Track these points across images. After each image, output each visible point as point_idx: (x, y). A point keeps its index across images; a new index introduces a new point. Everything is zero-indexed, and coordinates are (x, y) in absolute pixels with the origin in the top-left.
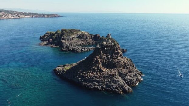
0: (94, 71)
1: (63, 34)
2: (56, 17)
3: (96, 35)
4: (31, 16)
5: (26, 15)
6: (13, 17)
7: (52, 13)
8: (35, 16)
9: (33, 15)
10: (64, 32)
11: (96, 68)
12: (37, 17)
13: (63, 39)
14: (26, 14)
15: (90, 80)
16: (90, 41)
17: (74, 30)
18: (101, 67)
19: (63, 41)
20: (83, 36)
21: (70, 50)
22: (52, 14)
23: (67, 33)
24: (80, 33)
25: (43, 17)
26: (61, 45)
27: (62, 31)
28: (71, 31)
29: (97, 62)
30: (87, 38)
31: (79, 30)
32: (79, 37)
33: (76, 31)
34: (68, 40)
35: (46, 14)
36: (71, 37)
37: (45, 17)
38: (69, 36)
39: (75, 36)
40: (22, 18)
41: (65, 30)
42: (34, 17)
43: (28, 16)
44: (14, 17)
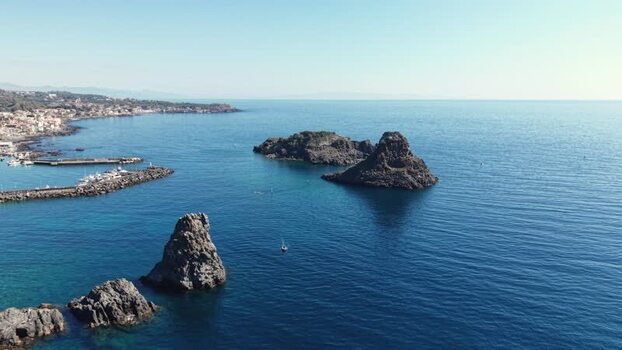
0: (378, 169)
1: (309, 139)
2: (226, 111)
3: (364, 142)
4: (159, 110)
5: (145, 108)
6: (117, 113)
7: (215, 102)
8: (170, 108)
9: (163, 107)
10: (311, 135)
11: (381, 166)
12: (175, 112)
13: (309, 148)
14: (145, 105)
15: (375, 178)
16: (353, 151)
17: (325, 132)
18: (386, 165)
19: (309, 150)
20: (342, 142)
21: (325, 163)
22: (215, 105)
23: (313, 136)
24: (335, 139)
25: (190, 112)
26: (306, 157)
27: (305, 134)
28: (322, 135)
29: (382, 159)
30: (348, 147)
31: (334, 133)
32: (335, 145)
33: (328, 134)
34: (317, 149)
35: (198, 105)
36: (321, 144)
37: (195, 112)
38: (317, 143)
39: (327, 143)
40: (137, 115)
42: (167, 112)
43: (150, 111)
44: (119, 112)
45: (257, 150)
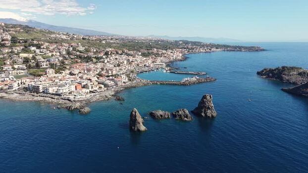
1: (285, 70)
4: (224, 49)
5: (217, 48)
6: (204, 51)
8: (229, 49)
9: (226, 47)
12: (231, 50)
13: (284, 74)
17: (295, 67)
19: (284, 76)
20: (304, 73)
21: (290, 83)
23: (288, 69)
24: (301, 71)
25: (238, 51)
26: (281, 79)
27: (283, 67)
28: (293, 68)
31: (301, 68)
32: (300, 74)
33: (297, 68)
34: (288, 75)
35: (243, 47)
36: (291, 73)
37: (241, 51)
38: (289, 72)
39: (295, 73)
40: (213, 52)
41: (286, 67)
42: (227, 51)
43: (219, 50)
45: (258, 73)
